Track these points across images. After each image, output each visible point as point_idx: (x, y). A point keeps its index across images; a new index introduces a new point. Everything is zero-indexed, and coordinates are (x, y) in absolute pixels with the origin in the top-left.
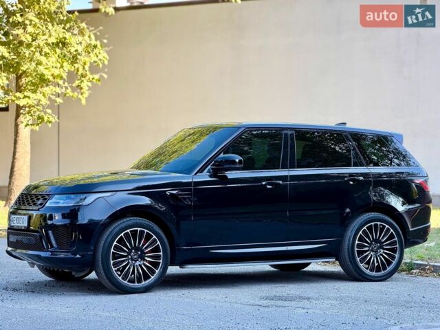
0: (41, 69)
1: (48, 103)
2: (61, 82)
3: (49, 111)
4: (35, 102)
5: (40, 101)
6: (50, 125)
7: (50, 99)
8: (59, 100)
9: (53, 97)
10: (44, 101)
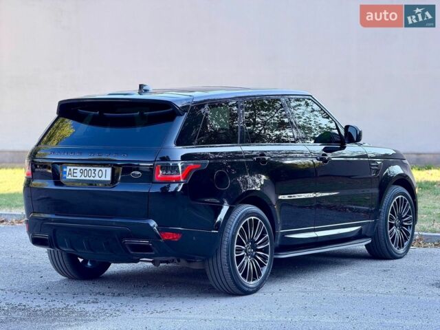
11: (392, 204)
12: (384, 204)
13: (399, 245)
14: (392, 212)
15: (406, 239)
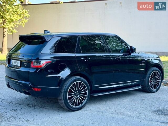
0: (12, 18)
1: (14, 27)
2: (18, 21)
3: (15, 29)
4: (11, 27)
5: (12, 26)
6: (15, 33)
7: (15, 26)
8: (17, 26)
9: (16, 26)
10: (13, 27)
11: (151, 74)
12: (148, 74)
13: (154, 88)
14: (152, 77)
15: (157, 86)
